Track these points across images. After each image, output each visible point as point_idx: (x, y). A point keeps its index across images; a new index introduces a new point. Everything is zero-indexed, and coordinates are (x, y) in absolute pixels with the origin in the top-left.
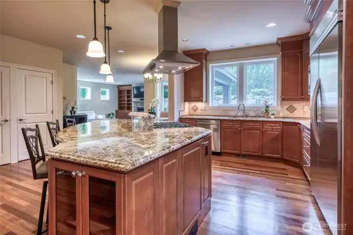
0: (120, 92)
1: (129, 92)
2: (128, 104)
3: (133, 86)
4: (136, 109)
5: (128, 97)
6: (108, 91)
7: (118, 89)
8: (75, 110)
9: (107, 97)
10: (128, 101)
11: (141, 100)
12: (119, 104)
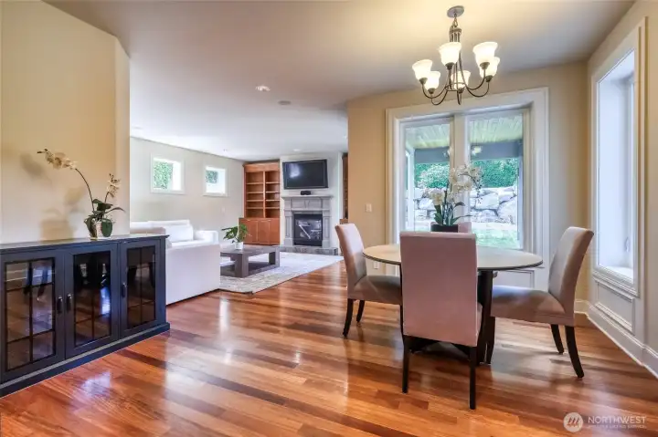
0: (249, 176)
1: (270, 175)
2: (268, 204)
3: (284, 159)
4: (290, 214)
5: (269, 187)
6: (222, 173)
7: (245, 168)
8: (108, 215)
9: (219, 187)
10: (269, 196)
11: (302, 193)
12: (248, 204)
